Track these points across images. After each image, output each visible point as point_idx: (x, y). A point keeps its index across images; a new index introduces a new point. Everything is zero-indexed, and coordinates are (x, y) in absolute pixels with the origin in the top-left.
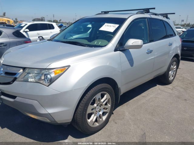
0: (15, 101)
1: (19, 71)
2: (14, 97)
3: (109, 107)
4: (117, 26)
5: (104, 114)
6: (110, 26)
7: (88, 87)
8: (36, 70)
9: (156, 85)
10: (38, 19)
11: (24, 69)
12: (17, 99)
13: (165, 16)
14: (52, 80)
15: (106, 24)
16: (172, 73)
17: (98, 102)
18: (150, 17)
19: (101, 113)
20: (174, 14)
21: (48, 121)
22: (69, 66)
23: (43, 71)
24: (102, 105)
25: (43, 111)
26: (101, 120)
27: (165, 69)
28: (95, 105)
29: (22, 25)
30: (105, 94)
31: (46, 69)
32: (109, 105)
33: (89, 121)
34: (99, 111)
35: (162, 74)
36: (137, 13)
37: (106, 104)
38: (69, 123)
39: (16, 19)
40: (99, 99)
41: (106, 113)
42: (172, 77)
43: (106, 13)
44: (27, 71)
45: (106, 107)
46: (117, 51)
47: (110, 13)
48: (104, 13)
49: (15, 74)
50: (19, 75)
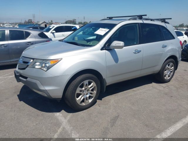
0: (27, 80)
1: (30, 60)
2: (26, 78)
3: (94, 93)
4: (108, 30)
5: (90, 97)
6: (103, 30)
7: (74, 75)
8: (39, 60)
9: (152, 83)
10: (70, 21)
11: (33, 59)
12: (28, 79)
13: (163, 21)
14: (49, 68)
15: (101, 29)
16: (169, 73)
17: (86, 87)
18: (143, 22)
19: (88, 96)
20: (171, 19)
21: (46, 96)
22: (62, 59)
23: (44, 61)
24: (89, 90)
25: (42, 88)
26: (87, 101)
27: (158, 68)
28: (83, 89)
29: (51, 27)
30: (92, 82)
31: (46, 60)
32: (95, 92)
33: (78, 99)
34: (87, 95)
35: (155, 72)
36: (129, 20)
37: (92, 90)
38: (61, 99)
39: (52, 21)
40: (87, 84)
41: (92, 97)
42: (169, 76)
43: (110, 18)
44: (35, 60)
45: (92, 92)
46: (104, 50)
47: (113, 18)
48: (108, 18)
49: (28, 63)
50: (30, 63)
